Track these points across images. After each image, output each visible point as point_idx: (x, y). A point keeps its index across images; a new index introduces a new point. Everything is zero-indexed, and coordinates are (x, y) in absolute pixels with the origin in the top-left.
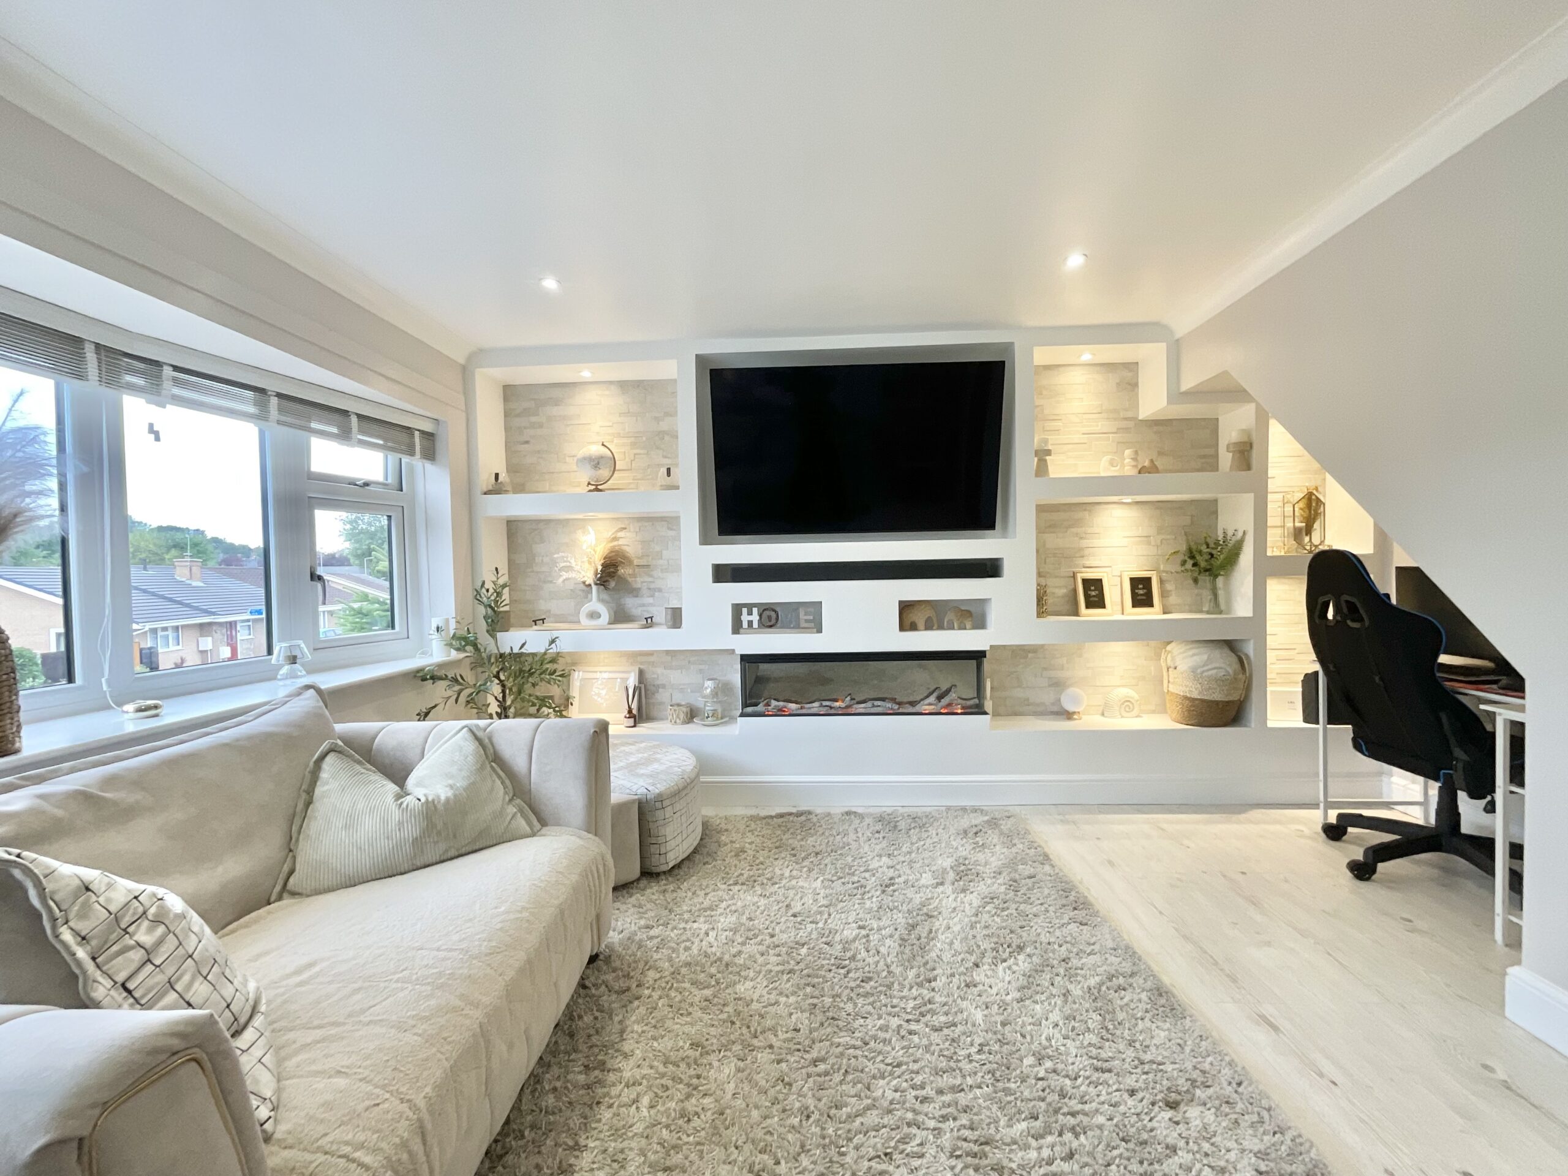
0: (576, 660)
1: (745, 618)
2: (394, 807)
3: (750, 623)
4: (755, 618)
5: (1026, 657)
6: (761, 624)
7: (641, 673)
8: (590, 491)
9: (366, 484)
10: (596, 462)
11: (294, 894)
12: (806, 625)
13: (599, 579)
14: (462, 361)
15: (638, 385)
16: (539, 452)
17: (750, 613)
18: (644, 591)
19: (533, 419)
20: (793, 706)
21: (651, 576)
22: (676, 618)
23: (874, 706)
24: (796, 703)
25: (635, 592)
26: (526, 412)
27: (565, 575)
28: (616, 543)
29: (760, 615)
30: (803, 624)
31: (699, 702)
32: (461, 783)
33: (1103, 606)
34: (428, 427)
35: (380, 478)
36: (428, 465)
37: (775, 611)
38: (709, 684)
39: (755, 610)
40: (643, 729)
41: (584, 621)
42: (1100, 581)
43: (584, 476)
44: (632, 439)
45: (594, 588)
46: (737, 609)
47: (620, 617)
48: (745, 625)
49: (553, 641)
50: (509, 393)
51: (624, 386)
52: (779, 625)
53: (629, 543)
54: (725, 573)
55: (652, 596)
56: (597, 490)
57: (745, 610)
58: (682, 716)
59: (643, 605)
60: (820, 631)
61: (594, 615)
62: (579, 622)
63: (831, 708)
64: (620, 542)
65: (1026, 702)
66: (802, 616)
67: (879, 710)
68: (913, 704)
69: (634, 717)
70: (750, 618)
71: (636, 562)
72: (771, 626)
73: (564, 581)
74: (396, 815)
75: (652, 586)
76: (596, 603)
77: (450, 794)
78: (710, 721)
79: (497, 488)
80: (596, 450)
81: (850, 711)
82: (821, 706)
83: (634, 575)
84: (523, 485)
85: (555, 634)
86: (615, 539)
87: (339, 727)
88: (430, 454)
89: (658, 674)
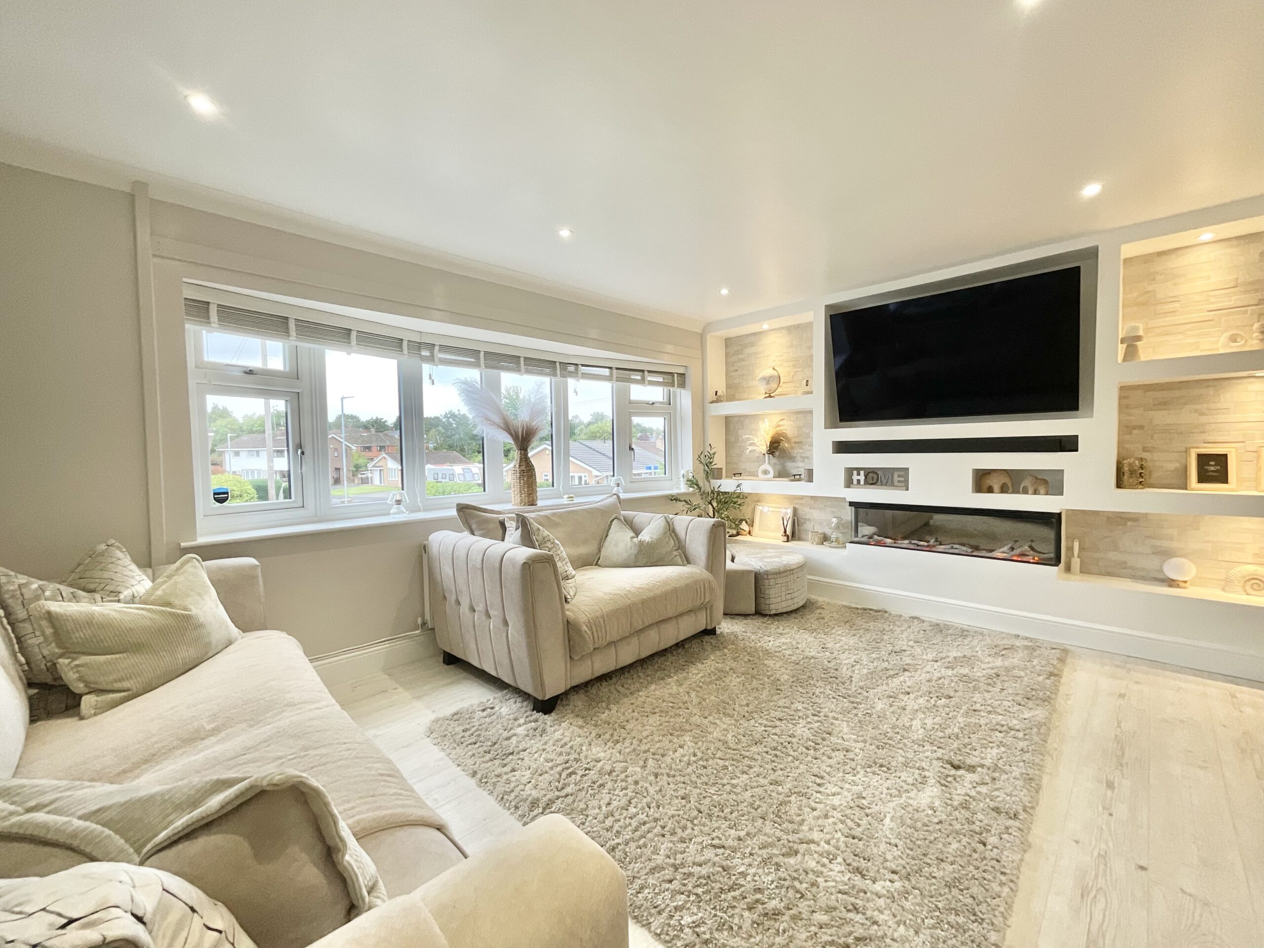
0: (757, 499)
1: (855, 477)
2: (629, 540)
3: (859, 481)
4: (862, 477)
5: (1125, 525)
6: (866, 482)
7: (795, 511)
8: (766, 398)
9: (653, 403)
10: (768, 380)
11: (599, 566)
12: (899, 484)
13: (769, 450)
14: (700, 331)
15: (797, 327)
16: (742, 375)
17: (859, 474)
18: (798, 458)
19: (741, 356)
20: (888, 541)
21: (803, 449)
22: (810, 477)
23: (952, 548)
24: (891, 539)
25: (793, 459)
26: (738, 352)
27: (751, 448)
28: (778, 429)
29: (866, 477)
30: (896, 483)
31: (828, 531)
32: (655, 537)
33: (1225, 481)
34: (681, 371)
35: (661, 400)
36: (683, 391)
37: (876, 473)
38: (834, 520)
39: (862, 473)
40: (792, 544)
41: (761, 476)
42: (1225, 456)
43: (762, 388)
44: (793, 363)
45: (767, 455)
46: (849, 472)
47: (782, 474)
48: (855, 482)
49: (738, 486)
50: (728, 342)
51: (790, 329)
52: (879, 482)
53: (788, 427)
54: (843, 447)
55: (803, 461)
56: (770, 396)
57: (855, 472)
58: (817, 539)
59: (798, 467)
60: (907, 489)
61: (766, 472)
62: (758, 476)
63: (918, 545)
64: (782, 428)
65: (1123, 565)
66: (896, 478)
67: (956, 551)
68: (991, 551)
69: (788, 536)
70: (858, 478)
71: (793, 440)
72: (872, 484)
73: (750, 451)
74: (629, 544)
75: (804, 455)
76: (768, 466)
77: (650, 540)
78: (834, 544)
79: (718, 399)
80: (769, 372)
81: (934, 549)
82: (910, 543)
83: (793, 448)
84: (734, 395)
85: (740, 482)
86: (778, 426)
87: (622, 512)
88: (682, 385)
89: (806, 512)
